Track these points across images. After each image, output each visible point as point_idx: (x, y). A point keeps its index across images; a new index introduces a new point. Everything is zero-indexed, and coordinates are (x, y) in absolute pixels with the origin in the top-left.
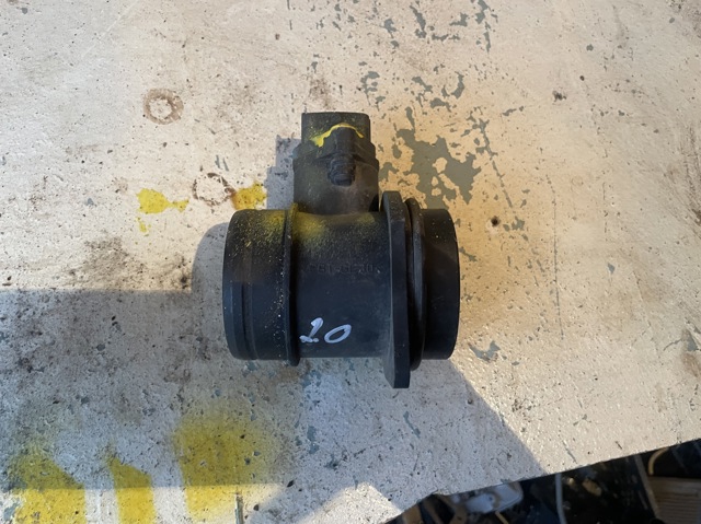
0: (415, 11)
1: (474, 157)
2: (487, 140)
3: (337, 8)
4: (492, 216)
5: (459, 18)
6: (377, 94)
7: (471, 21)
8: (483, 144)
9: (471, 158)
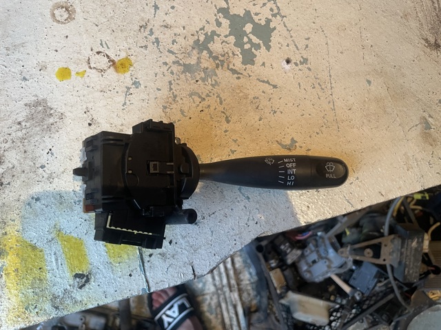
1: (271, 20)
2: (278, 8)
4: (286, 58)
8: (276, 11)
9: (268, 21)
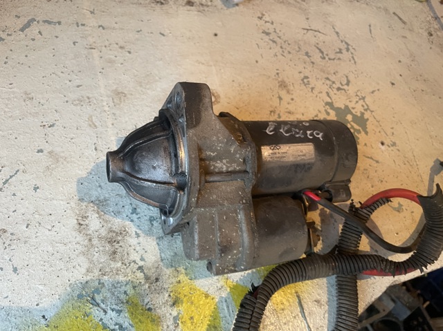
0: (317, 48)
1: (364, 113)
2: (367, 105)
3: (281, 47)
4: (380, 140)
5: (338, 50)
6: (310, 86)
7: (344, 51)
8: (366, 107)
9: (362, 114)
